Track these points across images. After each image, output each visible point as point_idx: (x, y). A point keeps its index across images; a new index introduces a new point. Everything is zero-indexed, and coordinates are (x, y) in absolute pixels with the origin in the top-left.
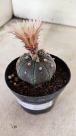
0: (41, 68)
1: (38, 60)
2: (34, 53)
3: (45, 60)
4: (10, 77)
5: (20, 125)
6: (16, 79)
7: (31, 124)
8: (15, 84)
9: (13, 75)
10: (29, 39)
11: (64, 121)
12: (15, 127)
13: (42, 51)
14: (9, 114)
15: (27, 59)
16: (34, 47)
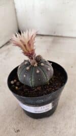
0: (38, 71)
1: (36, 65)
2: (32, 59)
3: (42, 64)
4: (12, 82)
5: (22, 130)
6: (18, 84)
7: (34, 128)
8: (17, 88)
9: (15, 81)
10: (25, 45)
11: (66, 125)
12: (18, 131)
13: (39, 56)
14: (13, 119)
15: (26, 65)
16: (30, 53)
